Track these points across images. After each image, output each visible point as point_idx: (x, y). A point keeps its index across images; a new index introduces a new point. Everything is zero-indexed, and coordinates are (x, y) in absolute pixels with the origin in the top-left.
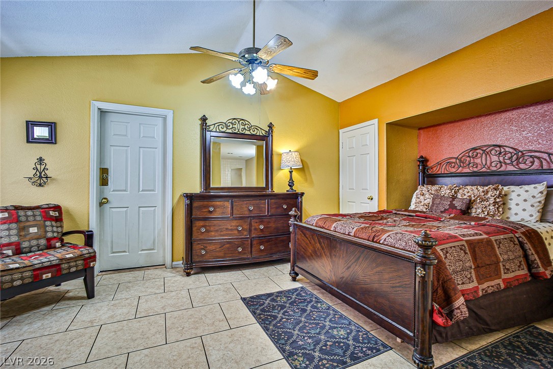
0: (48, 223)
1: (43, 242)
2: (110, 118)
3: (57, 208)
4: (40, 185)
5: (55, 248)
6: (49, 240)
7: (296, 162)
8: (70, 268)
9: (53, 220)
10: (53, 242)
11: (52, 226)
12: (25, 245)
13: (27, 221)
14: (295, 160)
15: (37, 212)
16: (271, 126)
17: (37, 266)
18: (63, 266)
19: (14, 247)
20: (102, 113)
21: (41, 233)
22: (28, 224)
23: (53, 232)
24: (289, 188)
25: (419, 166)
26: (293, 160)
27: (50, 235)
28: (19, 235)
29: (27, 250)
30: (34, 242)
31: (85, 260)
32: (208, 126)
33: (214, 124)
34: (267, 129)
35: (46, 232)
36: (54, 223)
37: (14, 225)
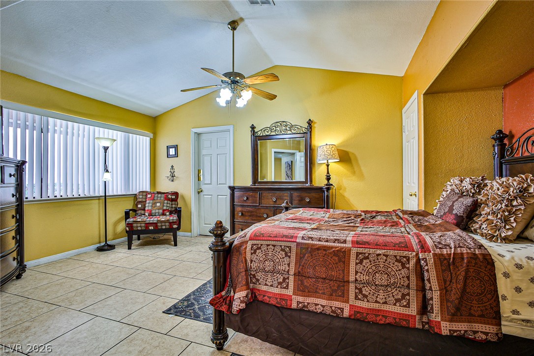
0: (166, 202)
1: (161, 211)
2: (203, 137)
3: (176, 194)
4: (172, 181)
5: (166, 215)
6: (164, 210)
7: (326, 156)
8: (162, 226)
9: (169, 200)
10: (165, 212)
11: (167, 203)
12: (153, 212)
13: (157, 199)
14: (326, 153)
15: (163, 195)
16: (310, 123)
17: (147, 222)
18: (158, 224)
19: (149, 212)
20: (198, 135)
21: (161, 206)
22: (157, 201)
23: (167, 206)
24: (326, 182)
25: (494, 146)
26: (323, 154)
27: (165, 208)
28: (152, 206)
29: (154, 214)
30: (157, 211)
31: (170, 223)
32: (257, 132)
33: (261, 130)
34: (306, 125)
35: (163, 206)
36: (169, 202)
37: (151, 201)
